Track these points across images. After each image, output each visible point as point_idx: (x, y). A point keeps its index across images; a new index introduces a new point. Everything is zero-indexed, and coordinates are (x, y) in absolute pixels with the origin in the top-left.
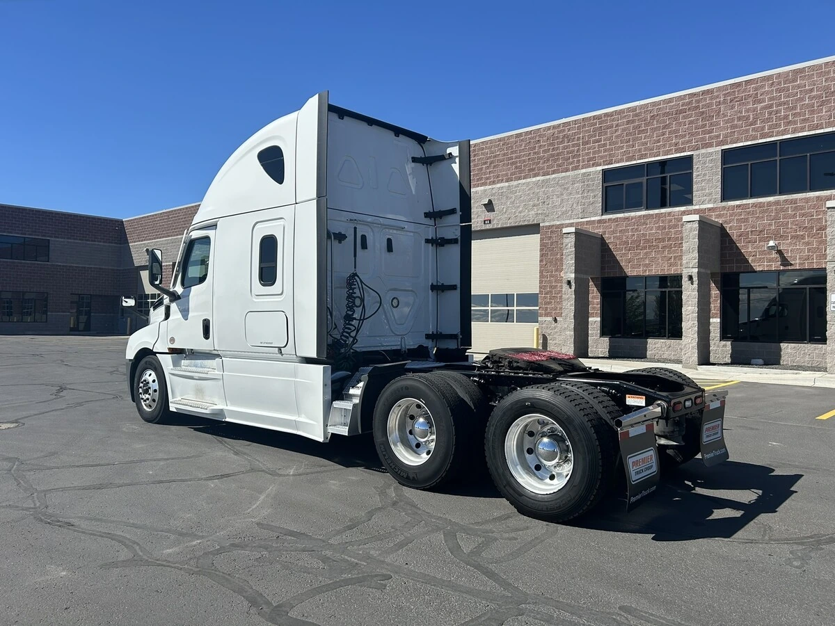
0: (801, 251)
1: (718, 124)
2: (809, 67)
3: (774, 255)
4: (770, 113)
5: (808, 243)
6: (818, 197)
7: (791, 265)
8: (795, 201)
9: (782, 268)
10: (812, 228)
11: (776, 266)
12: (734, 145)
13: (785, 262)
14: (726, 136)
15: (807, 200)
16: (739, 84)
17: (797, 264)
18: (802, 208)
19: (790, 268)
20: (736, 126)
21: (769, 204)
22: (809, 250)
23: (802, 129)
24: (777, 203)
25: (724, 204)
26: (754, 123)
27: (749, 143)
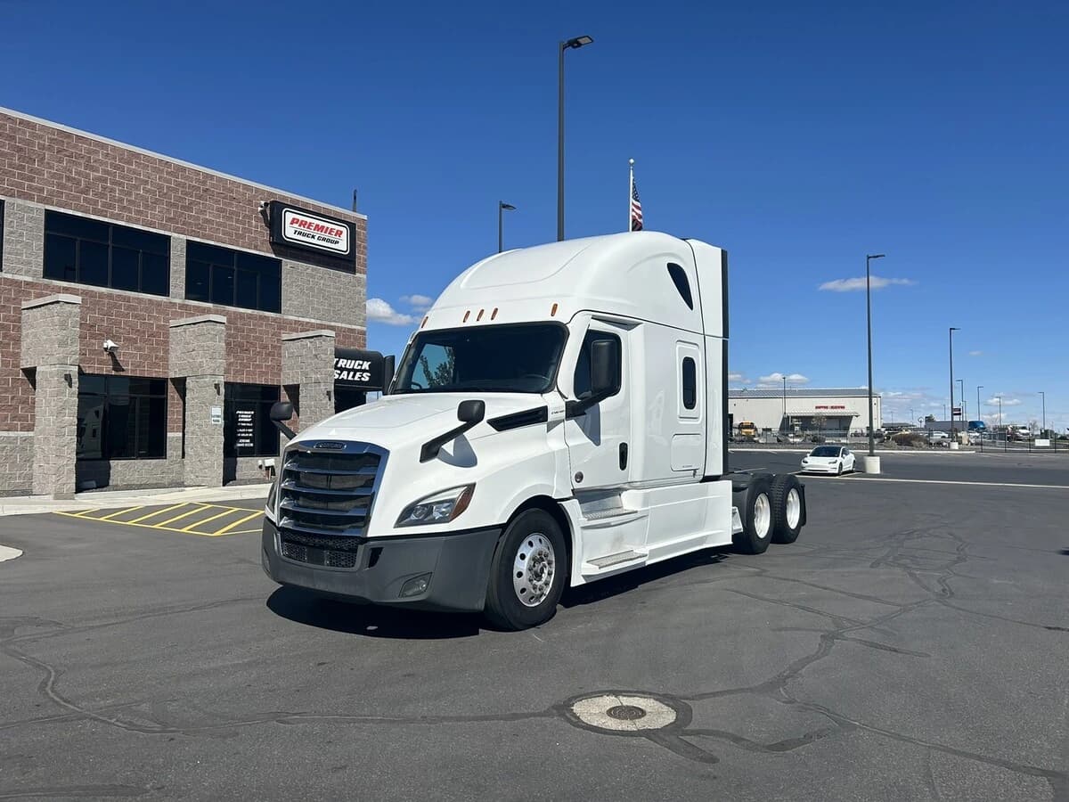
0: (134, 356)
1: (40, 173)
2: (145, 156)
3: (106, 356)
4: (104, 188)
5: (139, 349)
6: (150, 300)
7: (123, 370)
8: (128, 299)
9: (113, 373)
10: (144, 332)
11: (107, 369)
12: (62, 210)
13: (117, 366)
14: (51, 193)
15: (140, 301)
16: (69, 135)
17: (129, 370)
18: (135, 309)
19: (122, 373)
20: (64, 187)
21: (101, 295)
22: (141, 356)
23: (137, 221)
24: (110, 296)
25: (47, 281)
26: (85, 192)
27: (80, 214)
